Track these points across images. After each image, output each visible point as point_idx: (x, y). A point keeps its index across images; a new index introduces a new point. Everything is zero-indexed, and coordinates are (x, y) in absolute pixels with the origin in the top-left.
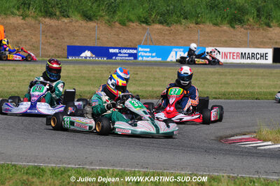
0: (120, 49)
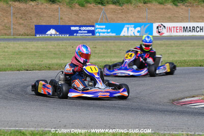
0: (80, 26)
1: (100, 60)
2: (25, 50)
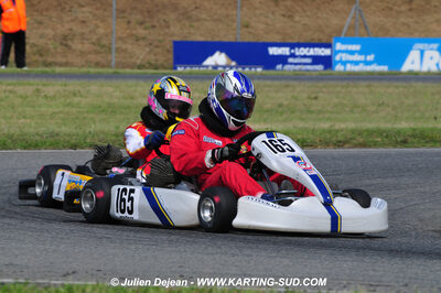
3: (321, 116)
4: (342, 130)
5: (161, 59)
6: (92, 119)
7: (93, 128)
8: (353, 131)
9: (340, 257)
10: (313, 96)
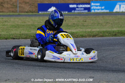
0: (77, 4)
1: (81, 30)
2: (23, 24)
3: (87, 27)
4: (95, 31)
5: (34, 10)
6: (12, 29)
7: (12, 32)
8: (98, 32)
9: (96, 73)
10: (85, 20)
